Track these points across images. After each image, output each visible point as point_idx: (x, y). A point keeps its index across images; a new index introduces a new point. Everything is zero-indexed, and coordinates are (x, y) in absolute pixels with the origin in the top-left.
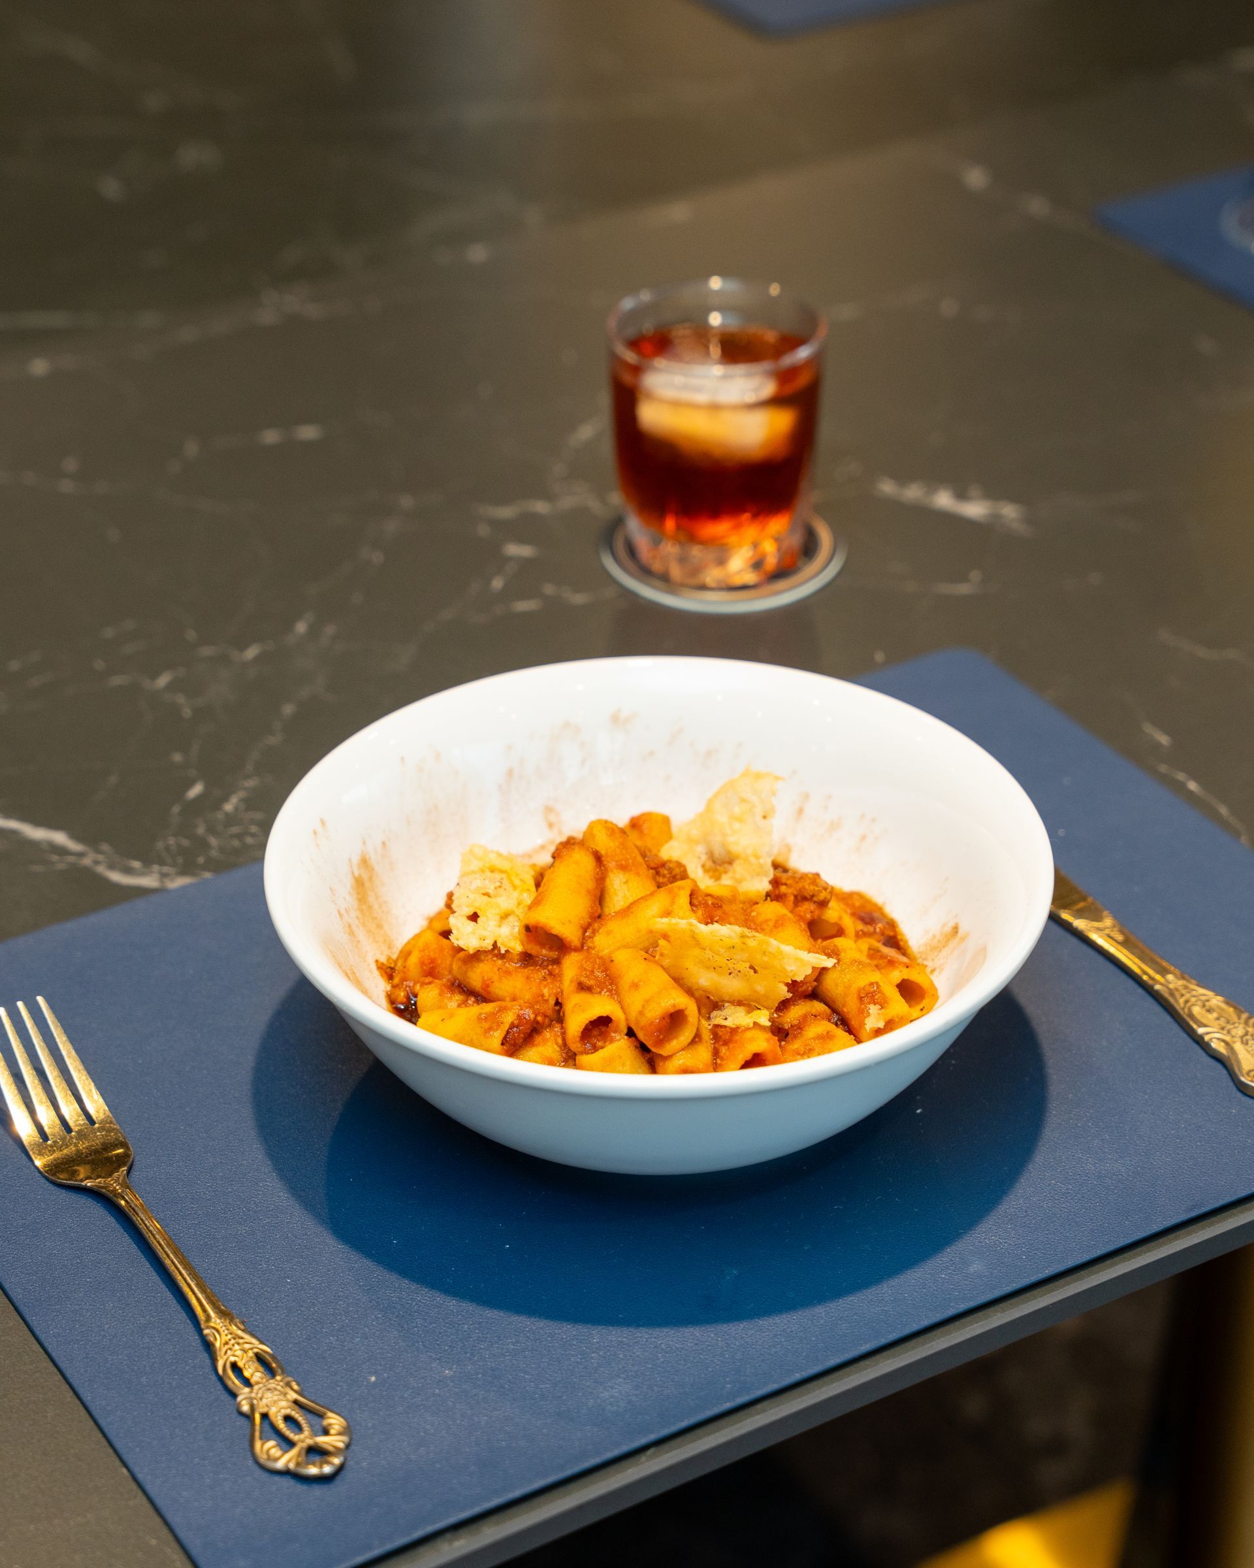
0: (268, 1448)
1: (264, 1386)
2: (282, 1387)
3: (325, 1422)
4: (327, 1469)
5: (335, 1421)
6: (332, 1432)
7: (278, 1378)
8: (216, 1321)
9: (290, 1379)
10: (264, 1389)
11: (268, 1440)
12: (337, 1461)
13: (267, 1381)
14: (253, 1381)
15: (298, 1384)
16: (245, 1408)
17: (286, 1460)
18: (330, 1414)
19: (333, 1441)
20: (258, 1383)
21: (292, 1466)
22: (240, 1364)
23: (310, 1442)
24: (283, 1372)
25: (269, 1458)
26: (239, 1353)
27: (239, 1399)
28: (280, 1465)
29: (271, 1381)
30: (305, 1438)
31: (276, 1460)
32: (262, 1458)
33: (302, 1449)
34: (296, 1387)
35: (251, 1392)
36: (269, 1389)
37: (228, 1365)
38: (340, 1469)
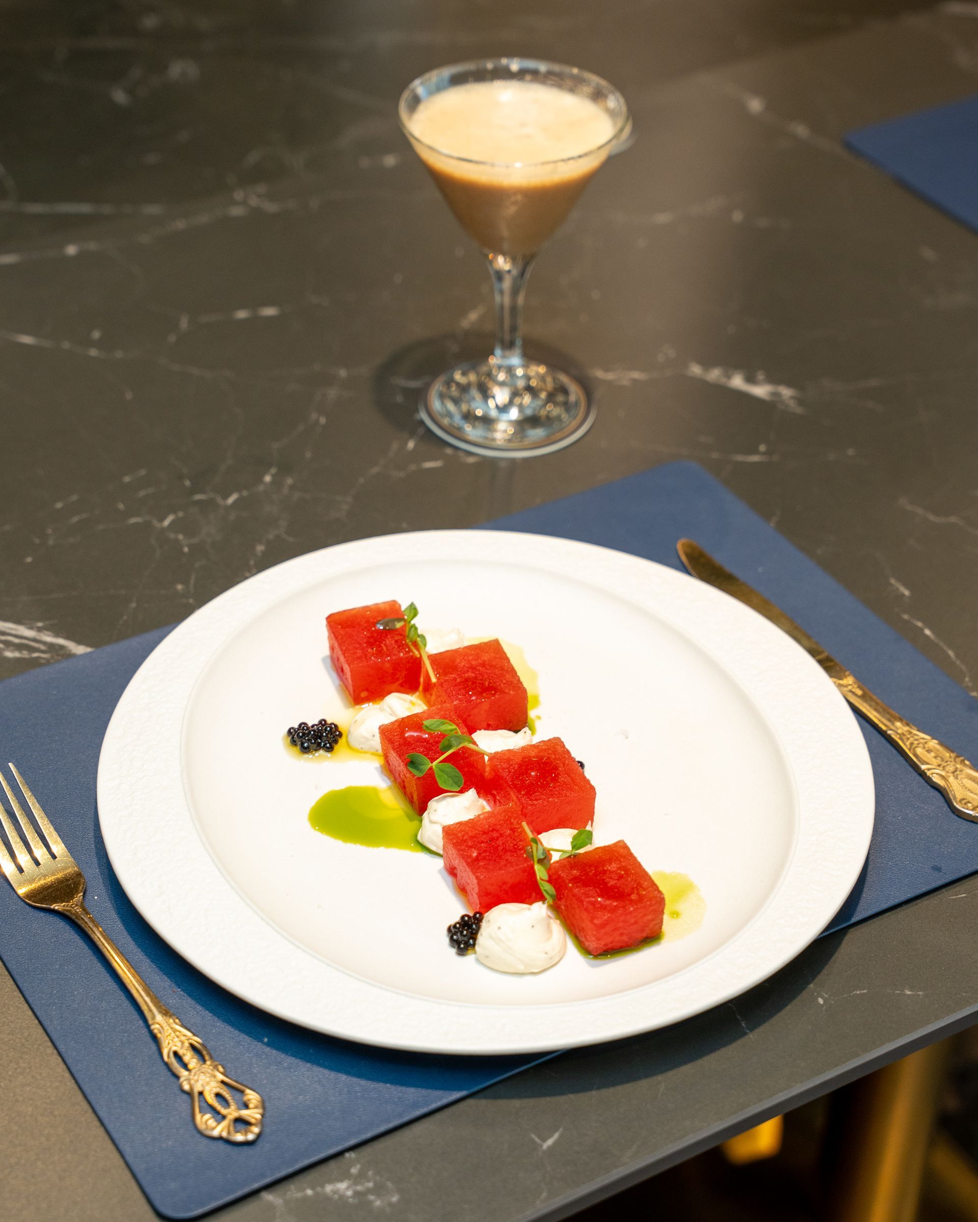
0: (205, 1121)
1: (199, 1070)
2: (212, 1070)
3: (245, 1098)
4: (251, 1137)
5: (252, 1096)
6: (251, 1106)
7: (208, 1063)
8: (159, 1018)
9: (217, 1063)
10: (198, 1073)
11: (206, 1114)
12: (256, 1130)
13: (201, 1065)
14: (190, 1066)
15: (223, 1067)
16: (186, 1087)
17: (220, 1130)
18: (248, 1091)
19: (253, 1114)
20: (194, 1068)
21: (224, 1134)
22: (181, 1052)
23: (235, 1114)
24: (211, 1058)
25: (207, 1128)
26: (179, 1044)
27: (182, 1079)
28: (215, 1133)
29: (204, 1066)
30: (232, 1112)
31: (213, 1129)
32: (201, 1126)
33: (230, 1120)
34: (221, 1069)
35: (190, 1075)
36: (203, 1073)
37: (172, 1055)
38: (259, 1136)
